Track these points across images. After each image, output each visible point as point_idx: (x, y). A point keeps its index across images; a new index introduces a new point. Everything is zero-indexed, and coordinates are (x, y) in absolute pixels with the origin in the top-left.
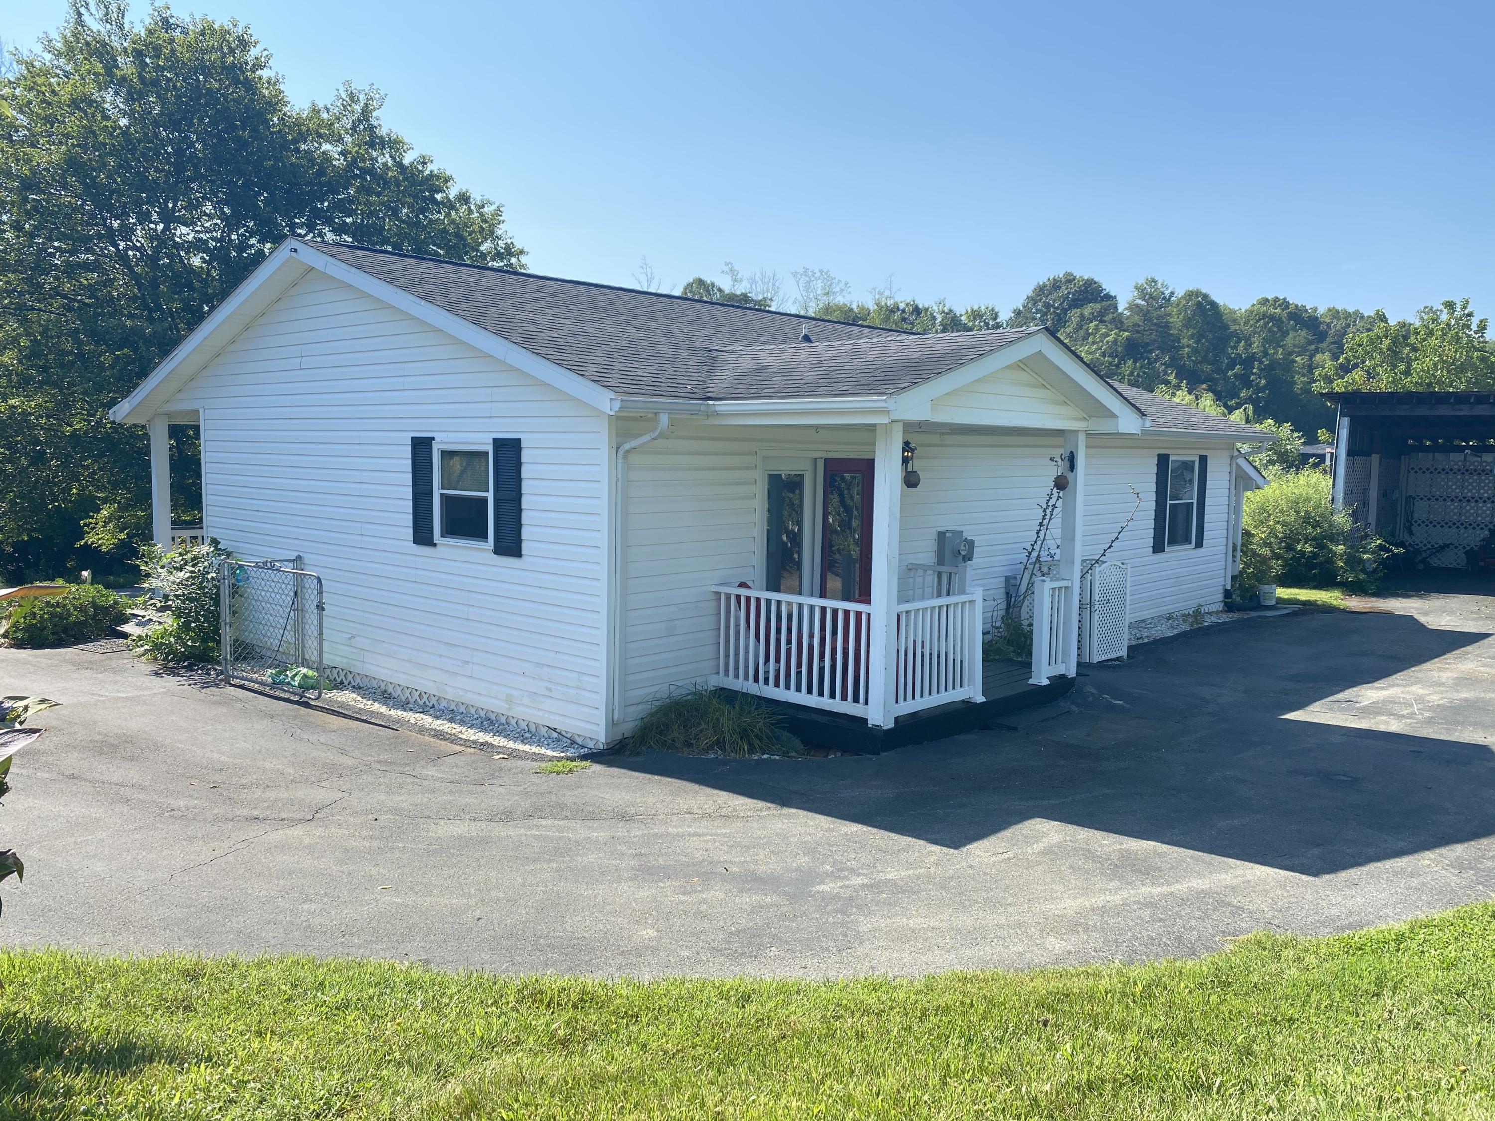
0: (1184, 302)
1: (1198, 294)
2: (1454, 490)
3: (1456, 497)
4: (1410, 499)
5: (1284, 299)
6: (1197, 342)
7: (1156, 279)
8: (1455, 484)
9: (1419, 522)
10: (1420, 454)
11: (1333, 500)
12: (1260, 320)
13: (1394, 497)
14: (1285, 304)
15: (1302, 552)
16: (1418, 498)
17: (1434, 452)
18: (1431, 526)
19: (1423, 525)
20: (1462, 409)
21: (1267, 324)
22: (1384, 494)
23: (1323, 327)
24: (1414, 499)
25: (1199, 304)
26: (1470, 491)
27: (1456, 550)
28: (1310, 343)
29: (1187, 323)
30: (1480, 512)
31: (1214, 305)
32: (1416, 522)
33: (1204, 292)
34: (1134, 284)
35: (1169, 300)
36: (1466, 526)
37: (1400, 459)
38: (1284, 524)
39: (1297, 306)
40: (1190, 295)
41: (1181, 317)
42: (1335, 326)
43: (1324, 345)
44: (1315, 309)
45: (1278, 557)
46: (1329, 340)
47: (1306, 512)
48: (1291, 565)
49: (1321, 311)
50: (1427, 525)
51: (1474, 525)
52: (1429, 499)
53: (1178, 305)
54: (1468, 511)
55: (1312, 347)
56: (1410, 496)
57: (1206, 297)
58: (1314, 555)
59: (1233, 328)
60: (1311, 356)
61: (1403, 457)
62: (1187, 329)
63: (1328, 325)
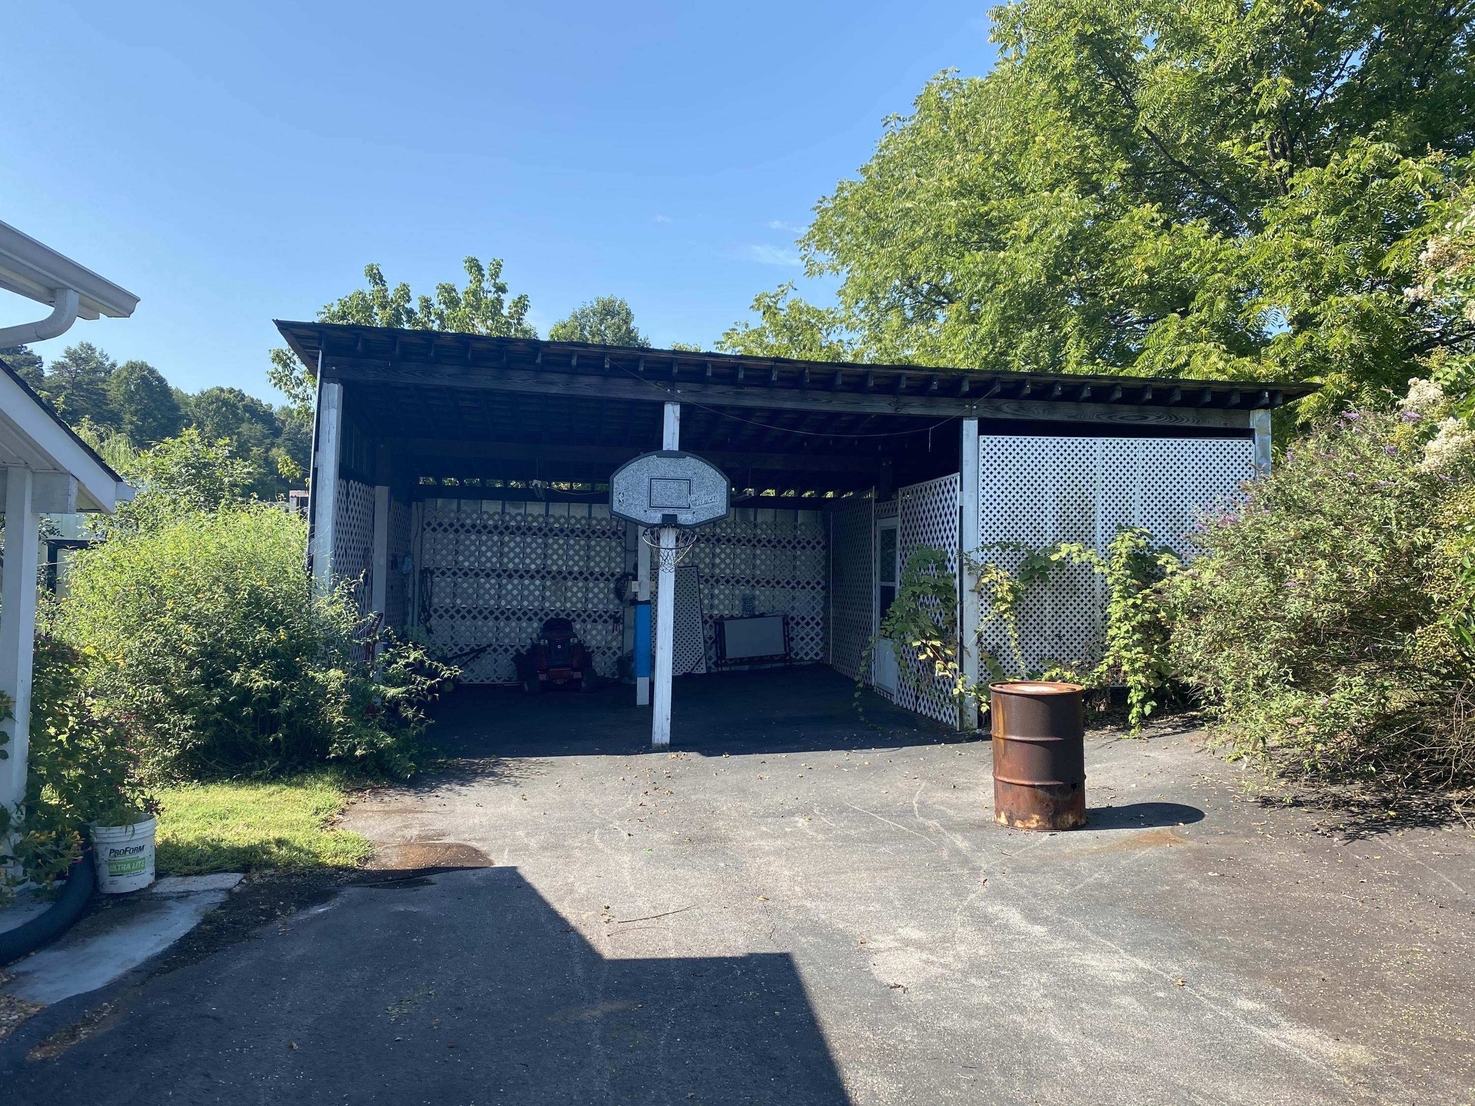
0: (125, 374)
1: (143, 367)
2: (489, 560)
3: (494, 571)
4: (426, 573)
5: (240, 391)
6: (144, 420)
7: (93, 346)
8: (489, 549)
9: (441, 611)
10: (440, 501)
11: (311, 563)
12: (213, 403)
13: (405, 571)
14: (241, 396)
15: (245, 694)
16: (437, 573)
17: (459, 498)
18: (458, 617)
19: (446, 616)
20: (551, 383)
21: (219, 408)
22: (394, 563)
23: (278, 424)
24: (432, 573)
25: (143, 378)
26: (511, 560)
27: (495, 655)
28: (265, 437)
29: (130, 397)
30: (526, 593)
31: (161, 380)
32: (436, 611)
33: (150, 365)
34: (65, 348)
35: (109, 372)
36: (508, 615)
37: (410, 506)
38: (199, 621)
39: (252, 399)
40: (133, 367)
41: (122, 389)
42: (290, 424)
43: (279, 441)
44: (271, 406)
45: (181, 705)
46: (284, 436)
47: (254, 591)
48: (218, 722)
49: (276, 409)
50: (452, 617)
51: (520, 614)
52: (454, 574)
53: (118, 376)
54: (509, 592)
55: (268, 441)
56: (427, 570)
57: (152, 371)
58: (275, 696)
59: (183, 412)
60: (267, 450)
61: (414, 504)
62: (130, 404)
63: (283, 422)
